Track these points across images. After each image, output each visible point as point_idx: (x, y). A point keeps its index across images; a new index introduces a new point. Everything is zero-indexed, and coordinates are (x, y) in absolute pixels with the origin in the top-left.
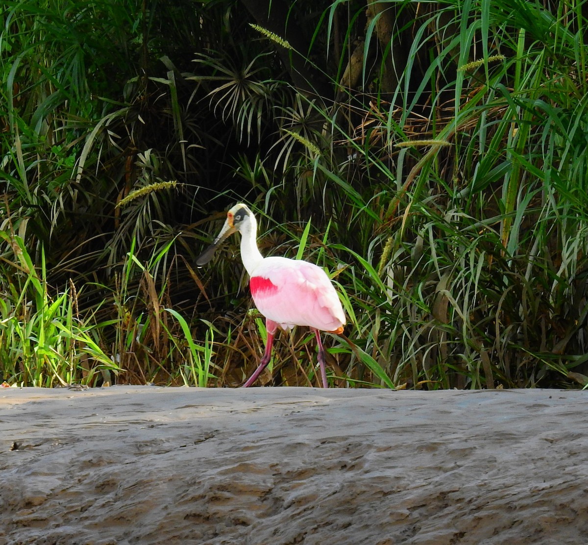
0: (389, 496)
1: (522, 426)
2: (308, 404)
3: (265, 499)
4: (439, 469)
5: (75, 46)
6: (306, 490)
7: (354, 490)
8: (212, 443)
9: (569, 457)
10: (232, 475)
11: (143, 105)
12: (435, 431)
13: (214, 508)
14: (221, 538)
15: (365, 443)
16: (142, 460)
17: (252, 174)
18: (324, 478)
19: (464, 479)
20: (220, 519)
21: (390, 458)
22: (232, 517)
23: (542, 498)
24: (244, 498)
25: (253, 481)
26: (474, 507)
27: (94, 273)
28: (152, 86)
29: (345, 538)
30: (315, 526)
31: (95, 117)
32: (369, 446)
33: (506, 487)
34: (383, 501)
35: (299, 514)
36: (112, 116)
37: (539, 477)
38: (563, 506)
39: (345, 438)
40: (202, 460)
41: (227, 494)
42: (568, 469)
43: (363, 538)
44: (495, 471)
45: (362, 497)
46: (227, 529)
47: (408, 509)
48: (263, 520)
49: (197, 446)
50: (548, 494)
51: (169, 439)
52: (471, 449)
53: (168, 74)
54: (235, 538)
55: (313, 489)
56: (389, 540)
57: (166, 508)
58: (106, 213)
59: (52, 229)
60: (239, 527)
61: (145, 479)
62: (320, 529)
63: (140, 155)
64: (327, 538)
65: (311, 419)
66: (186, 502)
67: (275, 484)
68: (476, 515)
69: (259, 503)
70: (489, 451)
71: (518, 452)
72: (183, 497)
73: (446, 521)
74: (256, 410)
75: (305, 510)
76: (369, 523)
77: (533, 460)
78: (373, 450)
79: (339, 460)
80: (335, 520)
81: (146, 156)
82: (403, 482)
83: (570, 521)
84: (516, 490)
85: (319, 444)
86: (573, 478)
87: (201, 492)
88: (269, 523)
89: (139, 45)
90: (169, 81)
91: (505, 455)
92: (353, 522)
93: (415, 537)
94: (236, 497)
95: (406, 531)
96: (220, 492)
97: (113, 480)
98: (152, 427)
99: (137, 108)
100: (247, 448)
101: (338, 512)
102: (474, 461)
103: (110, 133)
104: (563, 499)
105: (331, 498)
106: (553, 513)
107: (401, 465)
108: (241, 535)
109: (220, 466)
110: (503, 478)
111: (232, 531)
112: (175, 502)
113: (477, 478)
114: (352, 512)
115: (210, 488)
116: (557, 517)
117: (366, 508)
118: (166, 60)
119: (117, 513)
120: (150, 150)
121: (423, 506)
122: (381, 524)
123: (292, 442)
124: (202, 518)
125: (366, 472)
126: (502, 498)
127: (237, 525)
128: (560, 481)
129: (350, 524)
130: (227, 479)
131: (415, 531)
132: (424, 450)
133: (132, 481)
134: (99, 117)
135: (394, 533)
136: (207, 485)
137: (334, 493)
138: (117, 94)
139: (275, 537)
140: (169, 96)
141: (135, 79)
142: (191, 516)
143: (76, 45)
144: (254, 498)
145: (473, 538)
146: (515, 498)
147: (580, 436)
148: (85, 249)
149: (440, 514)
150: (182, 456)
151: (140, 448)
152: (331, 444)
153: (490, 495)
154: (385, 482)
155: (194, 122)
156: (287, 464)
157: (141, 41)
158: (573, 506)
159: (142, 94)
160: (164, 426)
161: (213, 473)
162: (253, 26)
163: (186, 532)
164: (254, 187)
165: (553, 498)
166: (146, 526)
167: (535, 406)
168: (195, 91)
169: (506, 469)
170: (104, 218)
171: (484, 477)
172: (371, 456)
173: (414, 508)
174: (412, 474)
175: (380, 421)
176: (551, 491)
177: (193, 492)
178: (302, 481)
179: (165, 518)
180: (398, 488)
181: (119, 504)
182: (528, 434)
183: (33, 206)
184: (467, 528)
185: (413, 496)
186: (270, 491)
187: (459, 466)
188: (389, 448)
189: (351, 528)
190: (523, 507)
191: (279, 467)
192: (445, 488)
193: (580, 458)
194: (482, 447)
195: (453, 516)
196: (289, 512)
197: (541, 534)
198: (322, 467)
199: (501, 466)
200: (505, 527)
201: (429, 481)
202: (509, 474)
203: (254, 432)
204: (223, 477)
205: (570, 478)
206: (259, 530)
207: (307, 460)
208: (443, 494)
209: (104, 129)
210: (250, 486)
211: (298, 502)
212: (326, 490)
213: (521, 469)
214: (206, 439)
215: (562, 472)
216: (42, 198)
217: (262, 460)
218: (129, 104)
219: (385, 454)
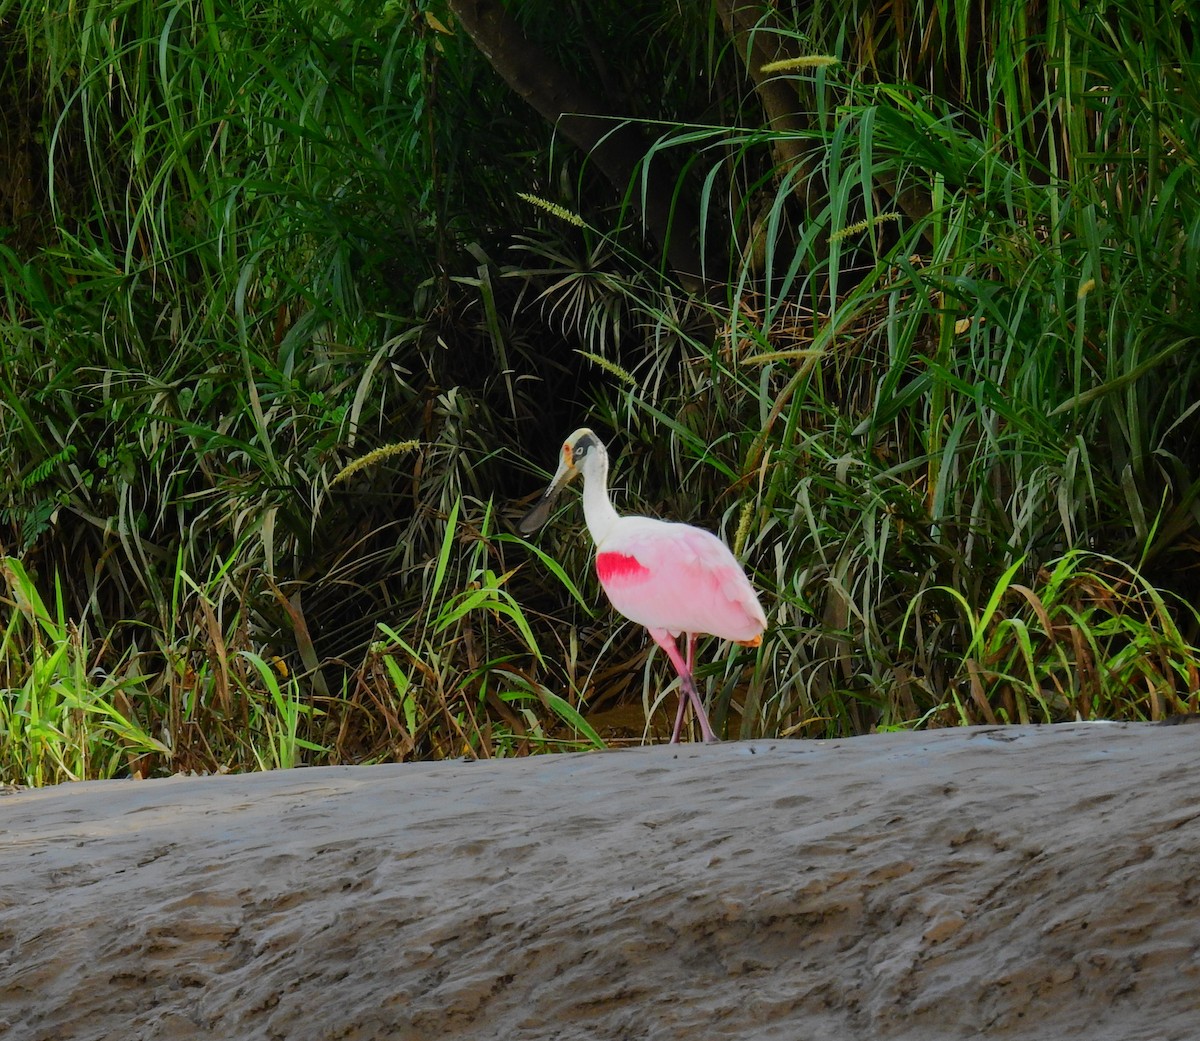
0: (405, 928)
1: (613, 807)
2: (323, 792)
3: (229, 945)
4: (483, 880)
5: (334, 237)
6: (288, 927)
7: (354, 921)
8: (163, 864)
9: (674, 848)
10: (180, 912)
11: (445, 320)
12: (486, 822)
13: (153, 964)
14: (162, 1009)
15: (379, 848)
16: (56, 898)
17: (614, 414)
18: (315, 906)
19: (516, 893)
20: (163, 979)
21: (412, 869)
22: (179, 974)
23: (626, 915)
24: (199, 945)
25: (212, 918)
26: (528, 935)
27: (382, 583)
28: (455, 290)
29: (339, 996)
30: (296, 980)
31: (375, 344)
32: (386, 853)
33: (576, 901)
34: (395, 936)
35: (274, 963)
36: (398, 341)
37: (627, 882)
38: (657, 925)
39: (353, 843)
40: (141, 891)
41: (172, 941)
42: (668, 868)
43: (364, 993)
44: (563, 877)
45: (366, 931)
46: (170, 994)
47: (432, 945)
48: (222, 977)
49: (140, 870)
50: (636, 908)
51: (100, 861)
52: (532, 846)
53: (479, 270)
54: (182, 1006)
55: (298, 923)
56: (402, 995)
57: (83, 968)
58: (398, 489)
59: (314, 521)
60: (188, 989)
61: (55, 927)
62: (302, 985)
63: (441, 398)
64: (312, 998)
65: (314, 817)
66: (112, 958)
67: (245, 920)
68: (530, 946)
69: (220, 951)
70: (558, 849)
71: (603, 846)
72: (109, 950)
73: (486, 959)
74: (243, 808)
75: (283, 957)
76: (374, 970)
77: (621, 857)
78: (392, 857)
79: (339, 877)
80: (324, 970)
81: (450, 400)
82: (426, 905)
83: (667, 946)
84: (588, 905)
85: (315, 854)
86: (674, 880)
87: (134, 941)
88: (231, 980)
89: (431, 228)
90: (480, 281)
91: (581, 851)
92: (352, 970)
93: (440, 988)
94: (186, 944)
95: (428, 978)
96: (162, 939)
97: (9, 931)
98: (82, 844)
99: (436, 326)
100: (209, 868)
101: (330, 957)
102: (534, 864)
103: (395, 367)
104: (658, 914)
105: (322, 934)
106: (642, 937)
107: (427, 878)
108: (192, 1002)
109: (166, 899)
110: (574, 887)
111: (178, 997)
112: (96, 957)
113: (535, 890)
114: (350, 954)
115: (148, 934)
116: (648, 942)
117: (370, 948)
118: (474, 249)
119: (11, 981)
120: (455, 389)
121: (456, 938)
122: (392, 971)
123: (274, 854)
124: (135, 980)
125: (375, 893)
126: (568, 918)
127: (185, 986)
128: (655, 886)
129: (346, 974)
130: (172, 918)
131: (441, 977)
132: (464, 853)
133: (35, 929)
134: (380, 344)
135: (411, 983)
136: (143, 929)
137: (326, 928)
138: (405, 308)
139: (238, 1003)
140: (481, 305)
141: (429, 282)
142: (119, 977)
143: (336, 235)
144: (214, 944)
145: (526, 983)
146: (587, 917)
147: (694, 815)
148: (371, 546)
149: (479, 949)
150: (111, 887)
151: (55, 880)
152: (331, 854)
153: (551, 915)
154: (399, 907)
155: (526, 341)
156: (264, 889)
157: (433, 223)
158: (670, 924)
159: (442, 304)
160: (99, 843)
161: (153, 910)
162: (524, 196)
163: (112, 1002)
164: (618, 433)
165: (643, 912)
166: (53, 997)
167: (649, 772)
168: (522, 293)
169: (580, 873)
170: (395, 498)
171: (547, 887)
172: (386, 867)
173: (441, 943)
174: (441, 891)
175: (412, 813)
176: (637, 904)
177: (126, 940)
178: (286, 913)
179: (81, 984)
180: (419, 913)
181: (16, 967)
182: (619, 818)
183: (285, 488)
184: (517, 968)
185: (439, 924)
186: (236, 932)
187: (512, 874)
188: (412, 854)
189: (347, 981)
190: (598, 931)
191: (251, 894)
192: (487, 910)
193: (690, 849)
194: (550, 842)
195: (498, 950)
196: (260, 962)
197: (626, 969)
198: (315, 889)
199: (571, 870)
200: (572, 963)
201: (466, 899)
202: (583, 880)
203: (226, 842)
204: (166, 916)
205: (668, 880)
206: (216, 993)
207: (295, 881)
208: (484, 919)
209: (386, 362)
210: (207, 926)
211: (275, 945)
212: (315, 924)
213: (602, 873)
214: (156, 858)
215: (660, 872)
216: (297, 475)
217: (228, 884)
218: (424, 321)
219: (406, 863)
